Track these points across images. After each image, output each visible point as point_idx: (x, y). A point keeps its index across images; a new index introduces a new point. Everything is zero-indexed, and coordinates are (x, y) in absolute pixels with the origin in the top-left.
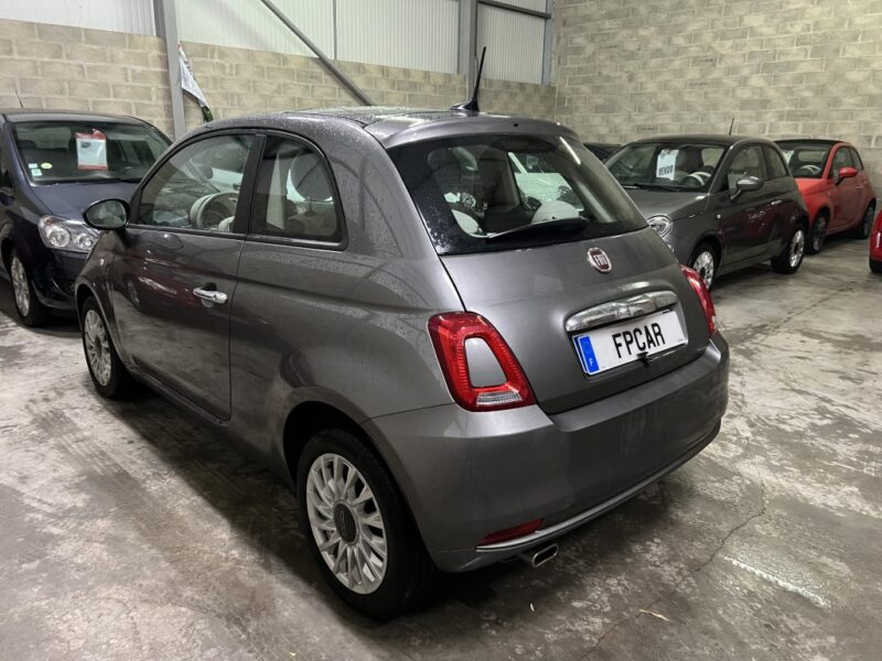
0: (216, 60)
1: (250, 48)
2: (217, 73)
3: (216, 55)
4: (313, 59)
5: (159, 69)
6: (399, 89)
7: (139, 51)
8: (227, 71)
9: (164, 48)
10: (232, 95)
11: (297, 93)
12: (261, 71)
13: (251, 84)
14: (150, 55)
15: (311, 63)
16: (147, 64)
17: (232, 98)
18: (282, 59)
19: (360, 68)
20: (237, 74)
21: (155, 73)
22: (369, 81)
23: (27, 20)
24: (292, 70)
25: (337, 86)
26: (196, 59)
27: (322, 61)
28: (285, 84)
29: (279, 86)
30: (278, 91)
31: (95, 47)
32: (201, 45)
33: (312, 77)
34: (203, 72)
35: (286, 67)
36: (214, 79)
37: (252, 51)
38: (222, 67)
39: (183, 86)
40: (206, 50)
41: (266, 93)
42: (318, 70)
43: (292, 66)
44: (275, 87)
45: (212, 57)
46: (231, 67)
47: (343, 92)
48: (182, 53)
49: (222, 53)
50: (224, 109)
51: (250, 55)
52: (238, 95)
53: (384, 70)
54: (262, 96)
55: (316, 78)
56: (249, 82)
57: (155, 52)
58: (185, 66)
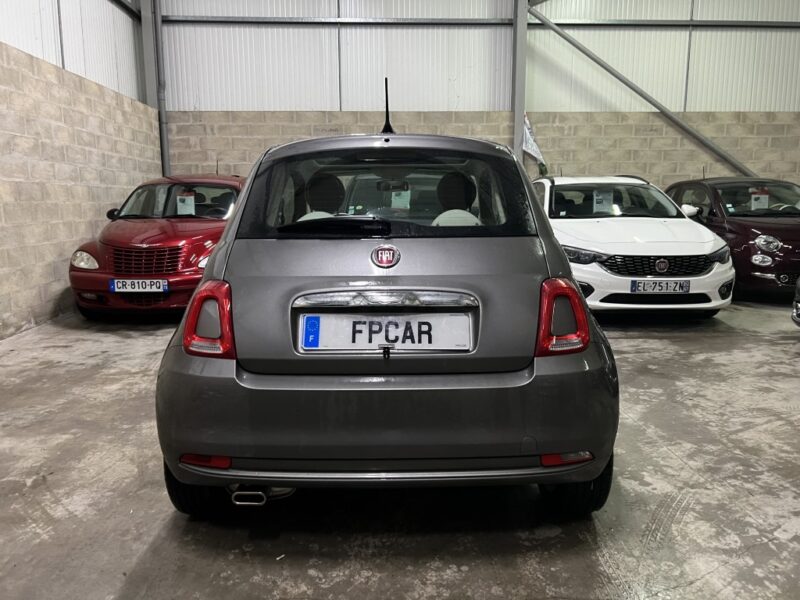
0: (557, 124)
1: (589, 110)
2: (557, 135)
3: (557, 120)
4: (654, 113)
5: (507, 137)
6: (758, 133)
7: (493, 124)
8: (566, 132)
9: (512, 119)
10: (568, 152)
11: (634, 145)
12: (598, 130)
13: (588, 142)
14: (501, 127)
15: (651, 118)
16: (498, 133)
17: (568, 155)
18: (619, 116)
19: (709, 117)
20: (574, 134)
21: (504, 139)
22: (720, 129)
23: (416, 110)
24: (631, 126)
25: (679, 137)
26: (539, 125)
27: (664, 114)
28: (621, 139)
29: (615, 141)
30: (614, 145)
31: (461, 125)
32: (545, 113)
33: (651, 130)
34: (545, 135)
35: (624, 123)
36: (554, 140)
37: (591, 113)
38: (561, 129)
39: (524, 148)
40: (550, 117)
41: (601, 147)
42: (659, 123)
43: (631, 122)
44: (610, 143)
45: (554, 122)
46: (570, 128)
47: (685, 141)
48: (527, 122)
49: (563, 117)
50: (559, 165)
51: (589, 116)
52: (574, 151)
53: (740, 117)
54: (596, 151)
55: (655, 130)
56: (585, 139)
57: (506, 124)
58: (527, 131)
